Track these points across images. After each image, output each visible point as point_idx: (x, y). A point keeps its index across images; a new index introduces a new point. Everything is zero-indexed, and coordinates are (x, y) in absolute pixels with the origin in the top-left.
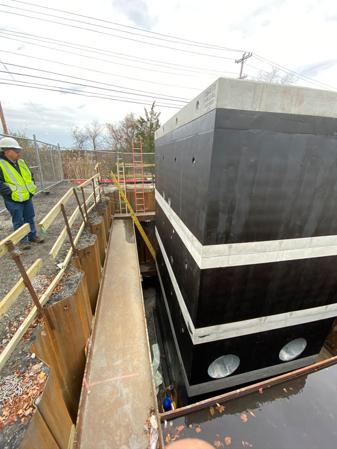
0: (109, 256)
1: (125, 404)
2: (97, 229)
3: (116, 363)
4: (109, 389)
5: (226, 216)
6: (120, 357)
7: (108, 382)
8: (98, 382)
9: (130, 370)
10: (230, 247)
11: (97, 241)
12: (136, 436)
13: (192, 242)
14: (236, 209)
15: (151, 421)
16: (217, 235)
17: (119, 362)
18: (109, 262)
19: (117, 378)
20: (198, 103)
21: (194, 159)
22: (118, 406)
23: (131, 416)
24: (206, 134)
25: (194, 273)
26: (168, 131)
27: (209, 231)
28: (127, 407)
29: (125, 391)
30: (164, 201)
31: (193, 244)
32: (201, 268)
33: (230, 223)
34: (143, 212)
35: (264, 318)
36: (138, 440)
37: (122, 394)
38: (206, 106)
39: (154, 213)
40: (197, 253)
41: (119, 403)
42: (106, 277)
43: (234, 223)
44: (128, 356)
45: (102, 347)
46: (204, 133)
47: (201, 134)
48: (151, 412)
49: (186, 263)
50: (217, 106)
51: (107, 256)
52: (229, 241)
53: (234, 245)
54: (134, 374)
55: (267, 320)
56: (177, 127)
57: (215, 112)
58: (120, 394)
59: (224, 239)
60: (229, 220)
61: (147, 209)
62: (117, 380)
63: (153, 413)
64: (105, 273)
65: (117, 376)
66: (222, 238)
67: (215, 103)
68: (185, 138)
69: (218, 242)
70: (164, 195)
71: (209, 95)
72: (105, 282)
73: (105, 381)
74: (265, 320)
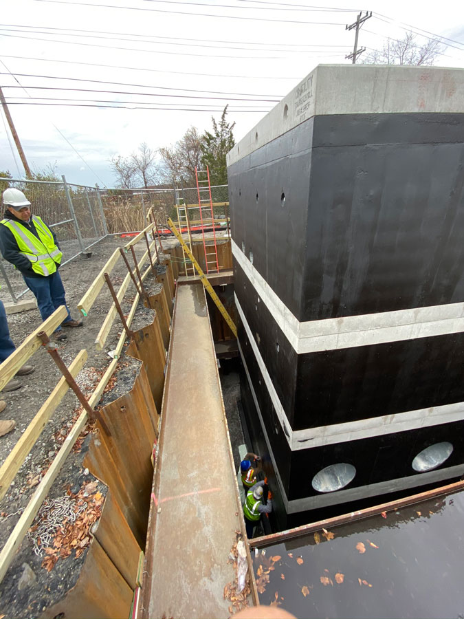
0: (175, 336)
1: (204, 525)
2: (156, 301)
3: (191, 475)
4: (183, 507)
5: (334, 279)
6: (195, 467)
7: (182, 498)
8: (170, 498)
9: (210, 483)
10: (340, 323)
11: (157, 318)
12: (219, 566)
13: (284, 315)
14: (348, 268)
15: (238, 548)
16: (321, 307)
17: (194, 473)
18: (175, 343)
19: (192, 493)
20: (286, 108)
21: (283, 196)
22: (195, 527)
23: (212, 540)
24: (301, 156)
25: (289, 359)
26: (244, 153)
27: (309, 301)
28: (207, 530)
29: (204, 510)
30: (244, 257)
31: (286, 319)
32: (298, 353)
33: (340, 289)
34: (216, 272)
35: (390, 416)
36: (223, 571)
37: (200, 513)
38: (299, 112)
39: (231, 274)
40: (292, 331)
41: (197, 525)
42: (172, 363)
43: (345, 287)
44: (206, 466)
45: (172, 454)
46: (298, 155)
47: (294, 156)
48: (237, 537)
49: (277, 344)
50: (315, 111)
51: (172, 336)
52: (338, 314)
53: (345, 319)
54: (214, 489)
55: (394, 420)
56: (257, 147)
57: (312, 122)
58: (197, 513)
59: (331, 312)
60: (339, 285)
61: (222, 267)
62: (193, 496)
63: (239, 538)
64: (170, 359)
65: (192, 491)
66: (328, 310)
67: (312, 107)
68: (270, 164)
69: (321, 316)
70: (243, 248)
71: (303, 94)
72: (172, 370)
73: (178, 497)
74: (392, 419)
